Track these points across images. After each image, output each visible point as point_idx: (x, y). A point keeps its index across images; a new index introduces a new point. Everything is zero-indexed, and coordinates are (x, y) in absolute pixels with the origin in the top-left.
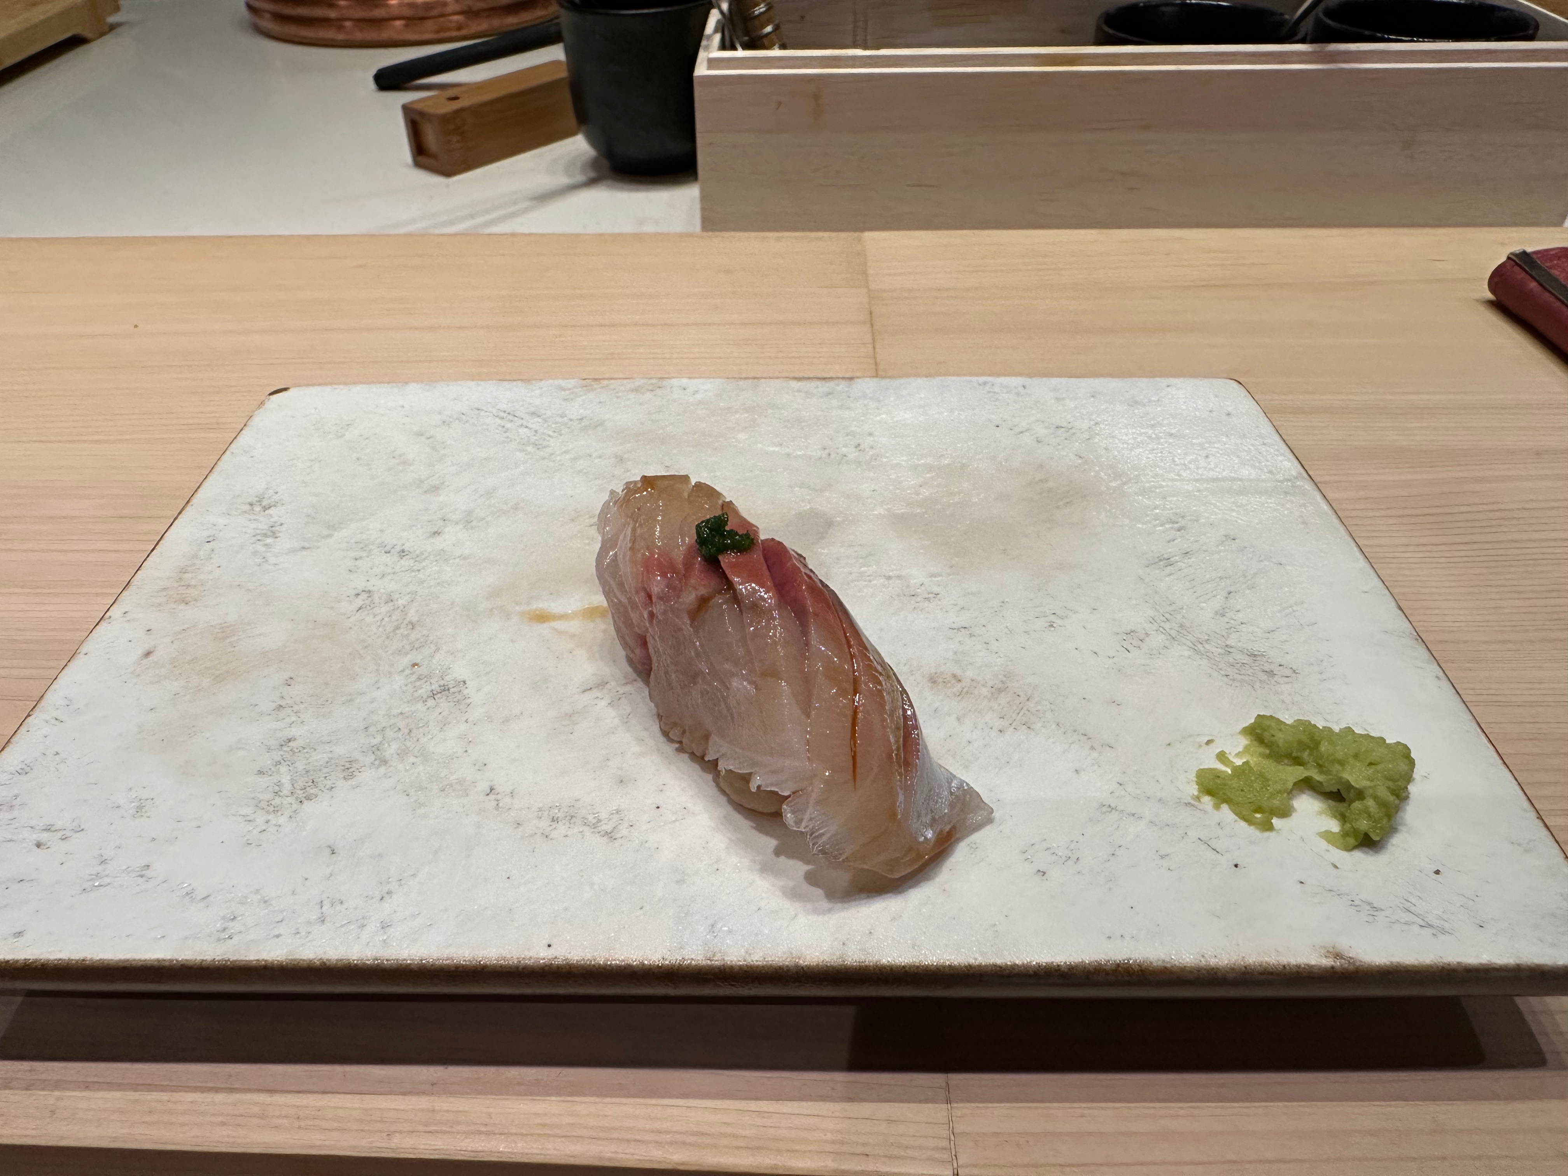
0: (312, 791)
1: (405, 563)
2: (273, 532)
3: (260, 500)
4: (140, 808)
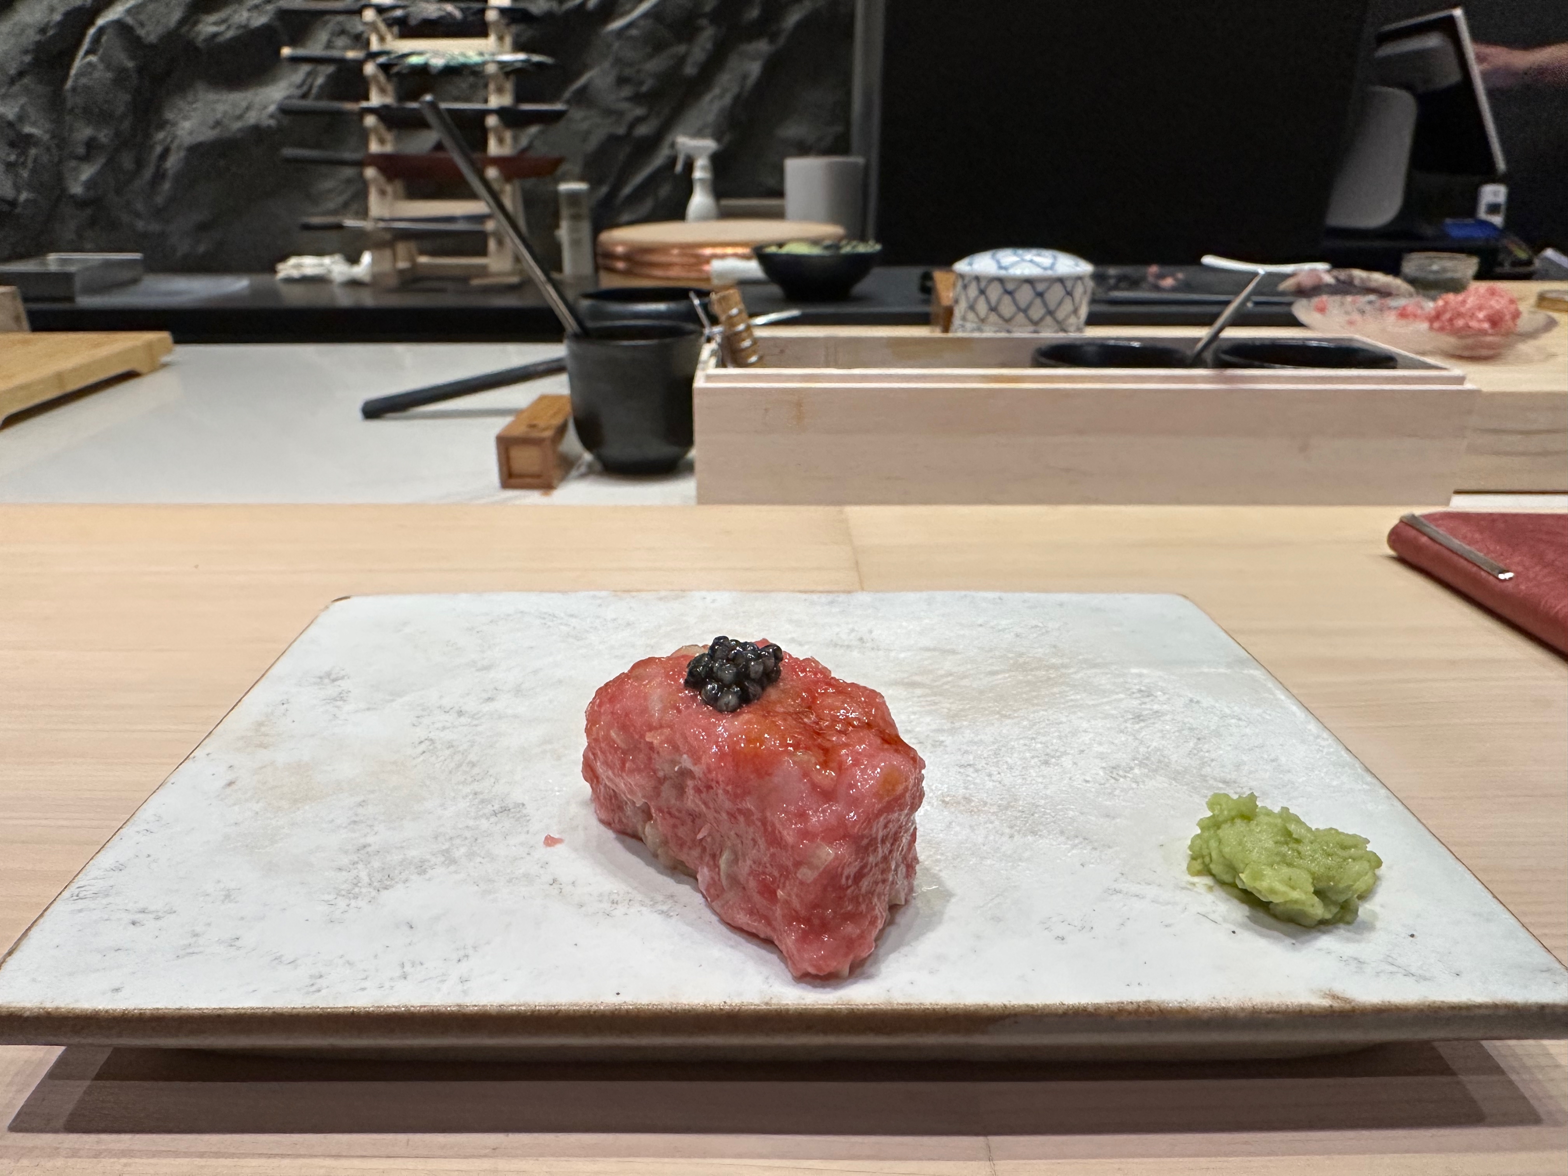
0: (389, 883)
1: (463, 720)
2: (341, 697)
3: (328, 675)
4: (228, 896)
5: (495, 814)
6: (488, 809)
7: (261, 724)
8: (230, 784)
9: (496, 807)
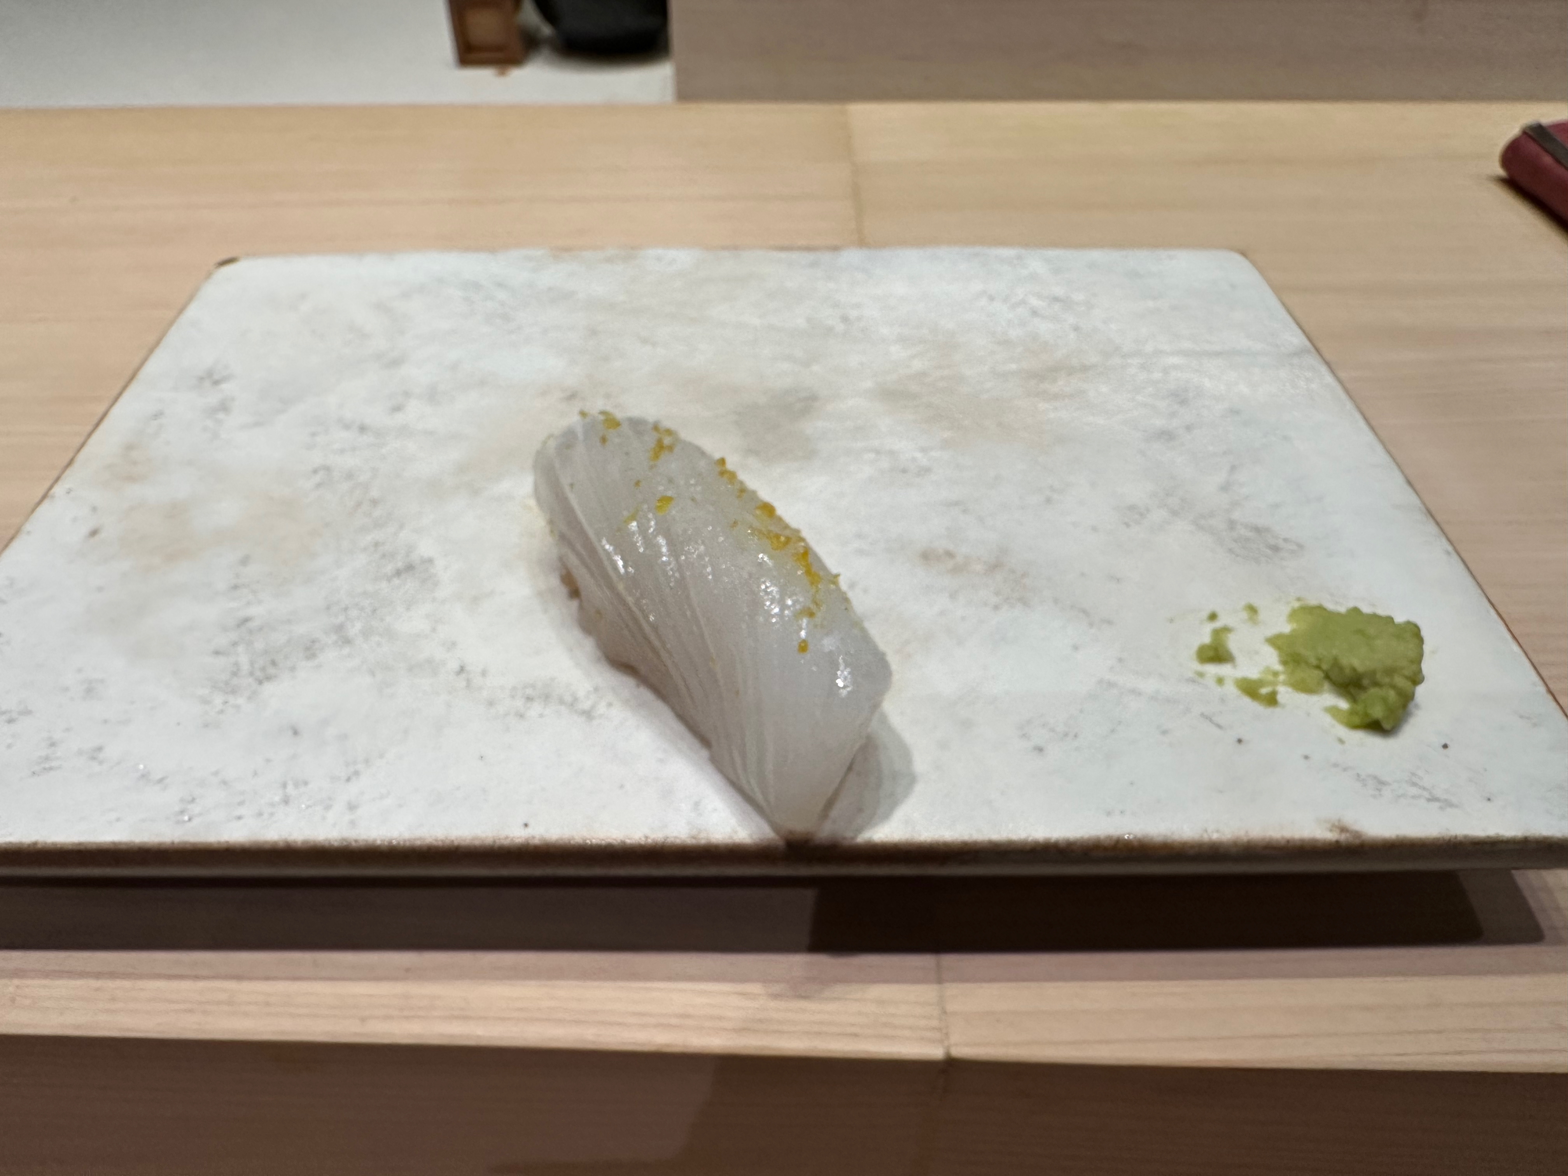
0: (272, 672)
1: (365, 438)
2: (224, 407)
3: (210, 374)
4: (90, 690)
5: (398, 573)
6: (389, 568)
7: (130, 447)
8: (94, 533)
9: (400, 565)
